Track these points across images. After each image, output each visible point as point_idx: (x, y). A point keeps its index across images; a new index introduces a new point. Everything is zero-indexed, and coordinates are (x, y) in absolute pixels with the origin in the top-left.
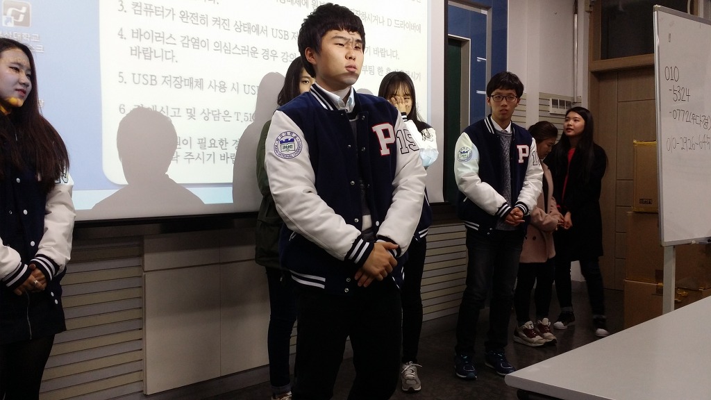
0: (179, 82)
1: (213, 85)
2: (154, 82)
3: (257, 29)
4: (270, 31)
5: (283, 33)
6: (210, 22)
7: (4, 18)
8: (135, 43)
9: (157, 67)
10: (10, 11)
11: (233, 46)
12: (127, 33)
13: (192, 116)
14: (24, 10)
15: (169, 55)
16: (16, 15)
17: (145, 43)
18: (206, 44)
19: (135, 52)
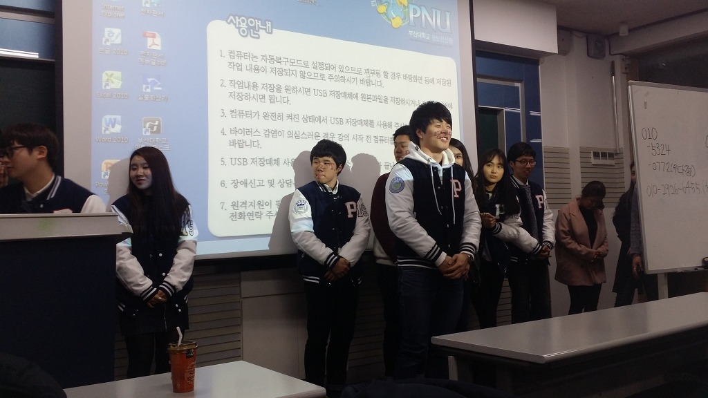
0: (262, 162)
1: (287, 162)
2: (245, 163)
3: (319, 119)
4: (329, 119)
5: (339, 120)
6: (285, 118)
7: (144, 129)
8: (232, 137)
9: (248, 153)
10: (148, 125)
11: (301, 133)
12: (227, 131)
13: (272, 185)
14: (157, 123)
15: (256, 144)
16: (152, 127)
17: (239, 137)
18: (281, 133)
19: (233, 143)
